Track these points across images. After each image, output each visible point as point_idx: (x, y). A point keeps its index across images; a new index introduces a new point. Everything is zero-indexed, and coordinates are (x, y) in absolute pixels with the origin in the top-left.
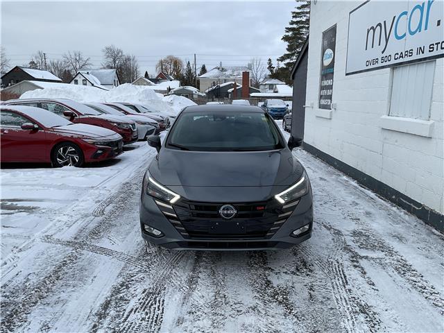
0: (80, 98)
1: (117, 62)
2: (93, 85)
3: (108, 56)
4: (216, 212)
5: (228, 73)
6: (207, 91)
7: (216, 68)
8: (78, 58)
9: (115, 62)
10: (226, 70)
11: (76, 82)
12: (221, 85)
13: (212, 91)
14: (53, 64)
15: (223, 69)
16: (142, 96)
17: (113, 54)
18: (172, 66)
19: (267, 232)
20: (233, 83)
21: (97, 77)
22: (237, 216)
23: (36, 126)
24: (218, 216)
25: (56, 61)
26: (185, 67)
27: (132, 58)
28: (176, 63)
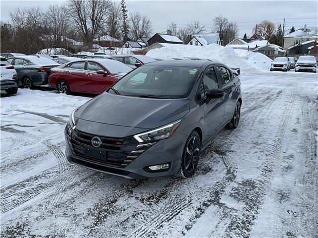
0: (180, 54)
1: (222, 28)
2: (202, 45)
3: (217, 24)
4: (88, 141)
5: (310, 33)
6: (289, 48)
7: (300, 29)
8: (196, 26)
9: (221, 27)
10: (309, 31)
11: (191, 43)
12: (303, 44)
13: (294, 48)
14: (181, 31)
15: (307, 30)
16: (222, 53)
17: (220, 22)
18: (266, 29)
19: (122, 163)
20: (314, 41)
21: (206, 39)
22: (101, 146)
23: (106, 72)
24: (90, 144)
25: (183, 29)
26: (277, 29)
27: (234, 24)
28: (269, 26)
